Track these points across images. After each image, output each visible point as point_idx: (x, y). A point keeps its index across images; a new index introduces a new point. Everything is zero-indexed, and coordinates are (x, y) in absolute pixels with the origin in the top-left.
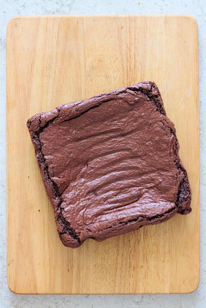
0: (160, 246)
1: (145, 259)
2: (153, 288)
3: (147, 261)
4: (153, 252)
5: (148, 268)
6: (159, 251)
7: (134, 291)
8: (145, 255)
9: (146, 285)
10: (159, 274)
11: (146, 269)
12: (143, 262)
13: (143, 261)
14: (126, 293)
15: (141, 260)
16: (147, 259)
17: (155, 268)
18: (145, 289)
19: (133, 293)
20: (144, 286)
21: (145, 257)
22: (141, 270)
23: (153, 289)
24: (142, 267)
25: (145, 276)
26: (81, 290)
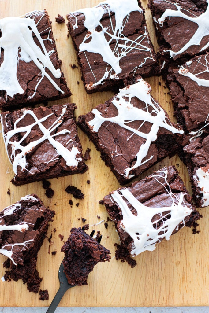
0: (205, 230)
1: (184, 252)
2: (195, 296)
3: (185, 253)
4: (195, 241)
5: (188, 265)
6: (204, 239)
7: (167, 301)
8: (183, 244)
9: (185, 291)
10: (204, 275)
11: (185, 266)
12: (179, 257)
13: (179, 254)
14: (153, 304)
15: (176, 253)
16: (186, 252)
17: (198, 266)
18: (183, 299)
19: (164, 305)
20: (181, 292)
21: (183, 248)
22: (175, 268)
23: (195, 298)
24: (178, 263)
25: (183, 278)
26: (83, 299)
